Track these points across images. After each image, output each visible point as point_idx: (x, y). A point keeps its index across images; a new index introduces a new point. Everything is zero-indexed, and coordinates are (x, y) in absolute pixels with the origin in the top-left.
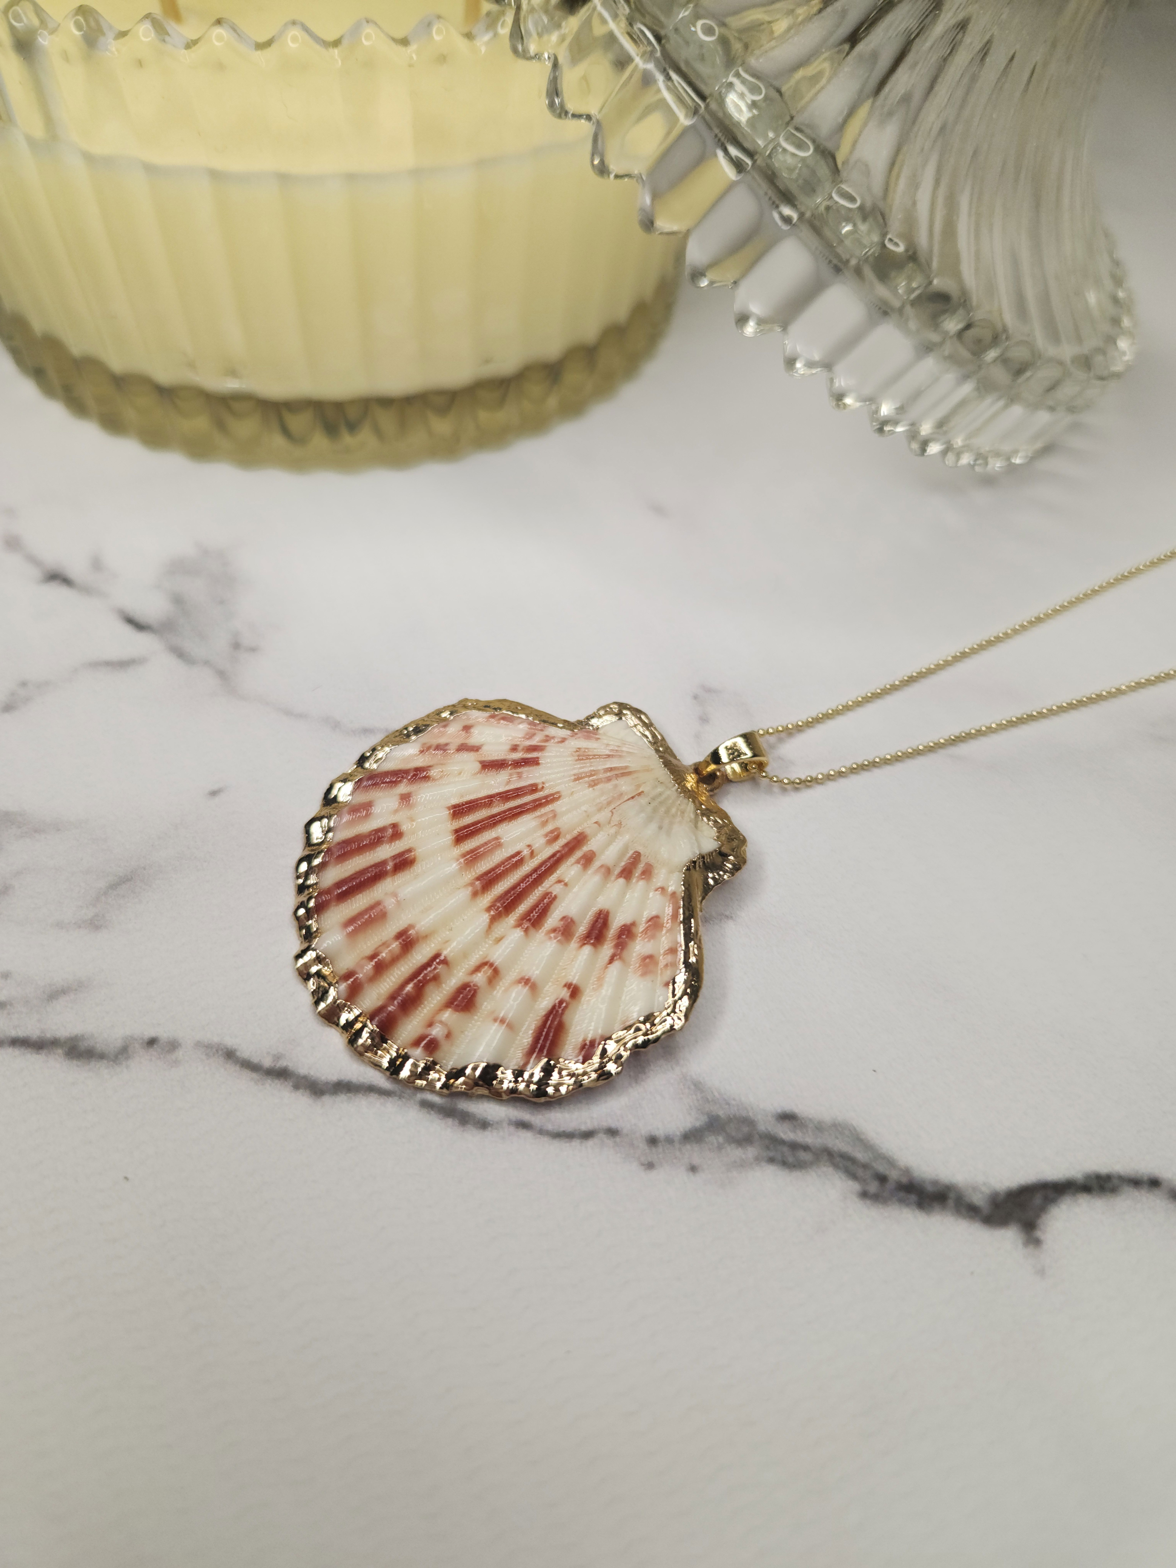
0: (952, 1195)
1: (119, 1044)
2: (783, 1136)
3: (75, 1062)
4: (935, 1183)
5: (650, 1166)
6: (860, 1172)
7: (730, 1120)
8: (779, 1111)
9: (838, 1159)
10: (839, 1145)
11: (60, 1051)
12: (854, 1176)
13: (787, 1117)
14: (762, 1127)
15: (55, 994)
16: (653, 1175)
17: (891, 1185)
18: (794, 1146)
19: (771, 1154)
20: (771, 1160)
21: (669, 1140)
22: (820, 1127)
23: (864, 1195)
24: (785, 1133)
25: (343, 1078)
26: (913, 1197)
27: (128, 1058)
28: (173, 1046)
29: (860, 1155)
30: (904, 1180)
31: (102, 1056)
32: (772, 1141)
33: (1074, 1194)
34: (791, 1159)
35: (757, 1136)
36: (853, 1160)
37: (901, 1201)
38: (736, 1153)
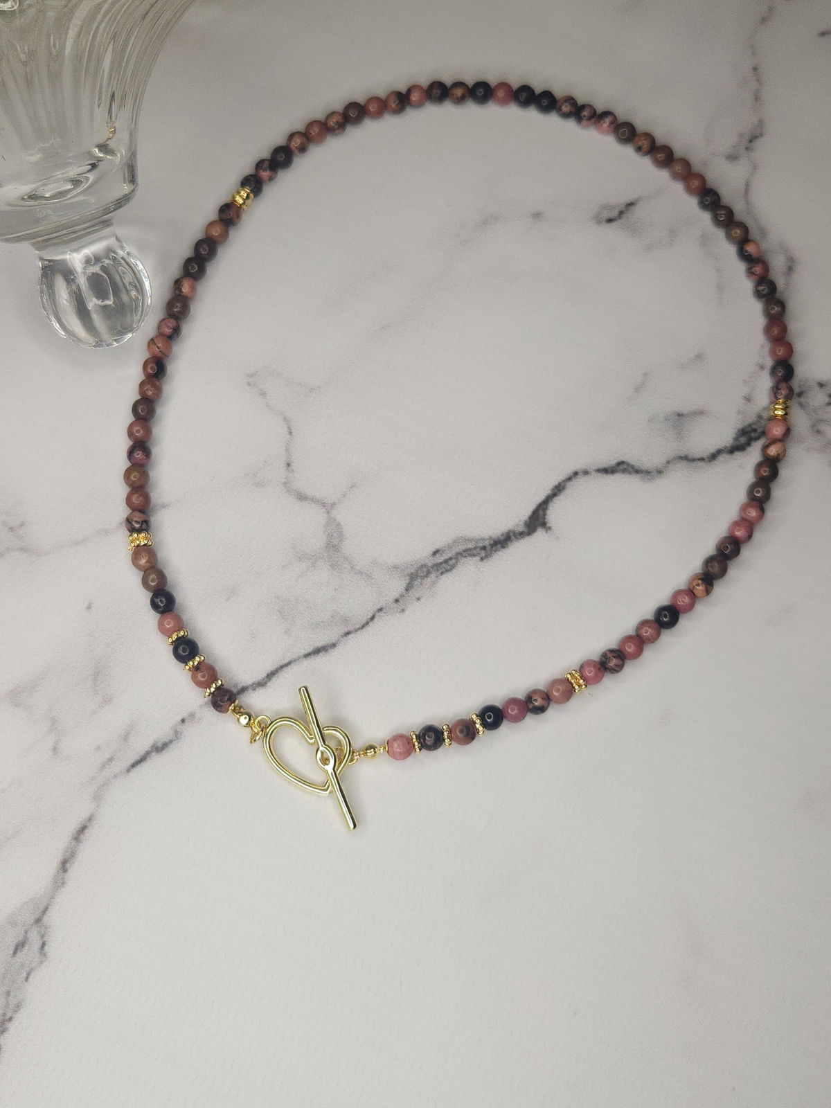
0: (511, 534)
1: (172, 732)
2: (441, 561)
3: (164, 752)
4: (502, 535)
5: (403, 610)
6: (475, 552)
7: (417, 571)
8: (431, 552)
9: (464, 554)
10: (460, 548)
11: (153, 754)
12: (474, 556)
13: (435, 553)
14: (430, 564)
15: (126, 737)
16: (406, 612)
17: (488, 549)
18: (446, 561)
19: (441, 571)
20: (442, 573)
21: (402, 596)
22: (450, 547)
23: (482, 559)
24: (440, 559)
25: (267, 672)
26: (499, 546)
27: (181, 734)
28: (192, 715)
29: (470, 546)
30: (492, 542)
31: (171, 741)
32: (437, 565)
33: (552, 500)
34: (449, 568)
35: (431, 569)
36: (470, 550)
37: (495, 551)
38: (428, 580)
